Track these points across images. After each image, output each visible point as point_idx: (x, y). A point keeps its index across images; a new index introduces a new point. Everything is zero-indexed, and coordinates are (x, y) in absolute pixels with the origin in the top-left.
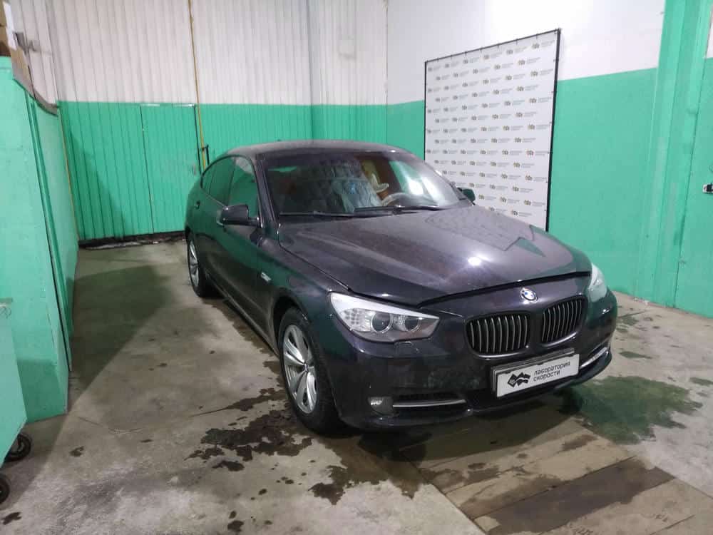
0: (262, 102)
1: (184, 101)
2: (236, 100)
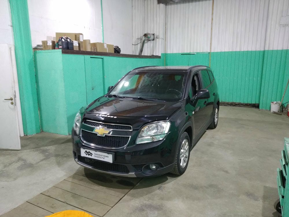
0: (238, 50)
1: (205, 51)
2: (227, 50)
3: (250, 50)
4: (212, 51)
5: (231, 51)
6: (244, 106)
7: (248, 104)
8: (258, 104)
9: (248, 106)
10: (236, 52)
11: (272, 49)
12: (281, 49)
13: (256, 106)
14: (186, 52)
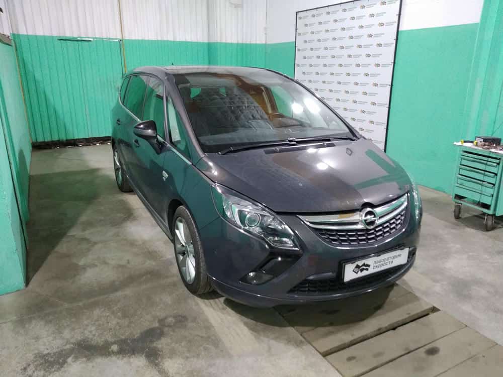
1: (112, 37)
4: (127, 37)
5: (159, 39)
10: (168, 41)
12: (236, 42)
14: (68, 34)
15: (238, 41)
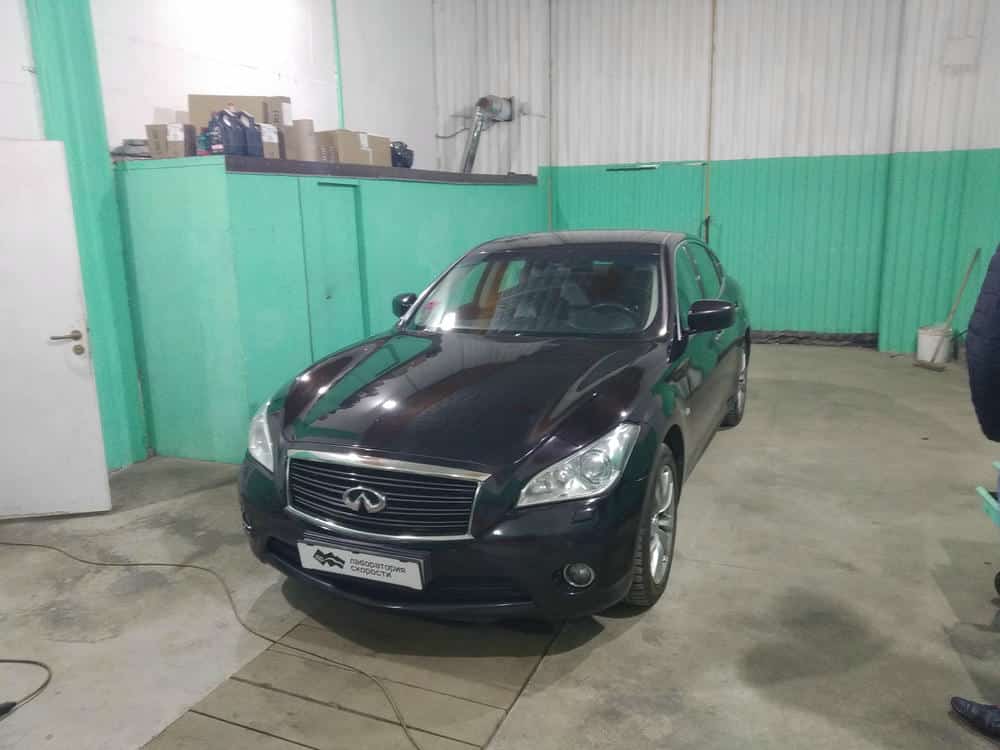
0: (802, 152)
1: (690, 159)
2: (764, 154)
3: (842, 151)
4: (716, 157)
5: (778, 155)
6: (825, 343)
7: (837, 335)
8: (872, 335)
9: (839, 344)
10: (795, 159)
11: (917, 150)
12: (949, 150)
13: (869, 341)
15: (953, 147)
